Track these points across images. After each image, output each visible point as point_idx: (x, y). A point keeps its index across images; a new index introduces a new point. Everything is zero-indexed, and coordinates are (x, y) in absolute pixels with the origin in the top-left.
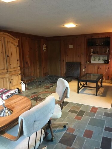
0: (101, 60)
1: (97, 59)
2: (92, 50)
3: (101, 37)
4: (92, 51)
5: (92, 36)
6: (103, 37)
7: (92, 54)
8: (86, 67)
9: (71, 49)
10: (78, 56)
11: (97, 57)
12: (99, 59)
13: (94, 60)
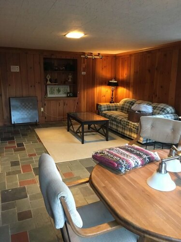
0: (61, 92)
1: (56, 91)
2: (48, 77)
3: (64, 58)
4: (48, 79)
5: (53, 55)
6: (67, 58)
7: (49, 82)
8: (45, 105)
9: (15, 72)
10: (31, 86)
11: (56, 88)
12: (59, 91)
13: (52, 93)
